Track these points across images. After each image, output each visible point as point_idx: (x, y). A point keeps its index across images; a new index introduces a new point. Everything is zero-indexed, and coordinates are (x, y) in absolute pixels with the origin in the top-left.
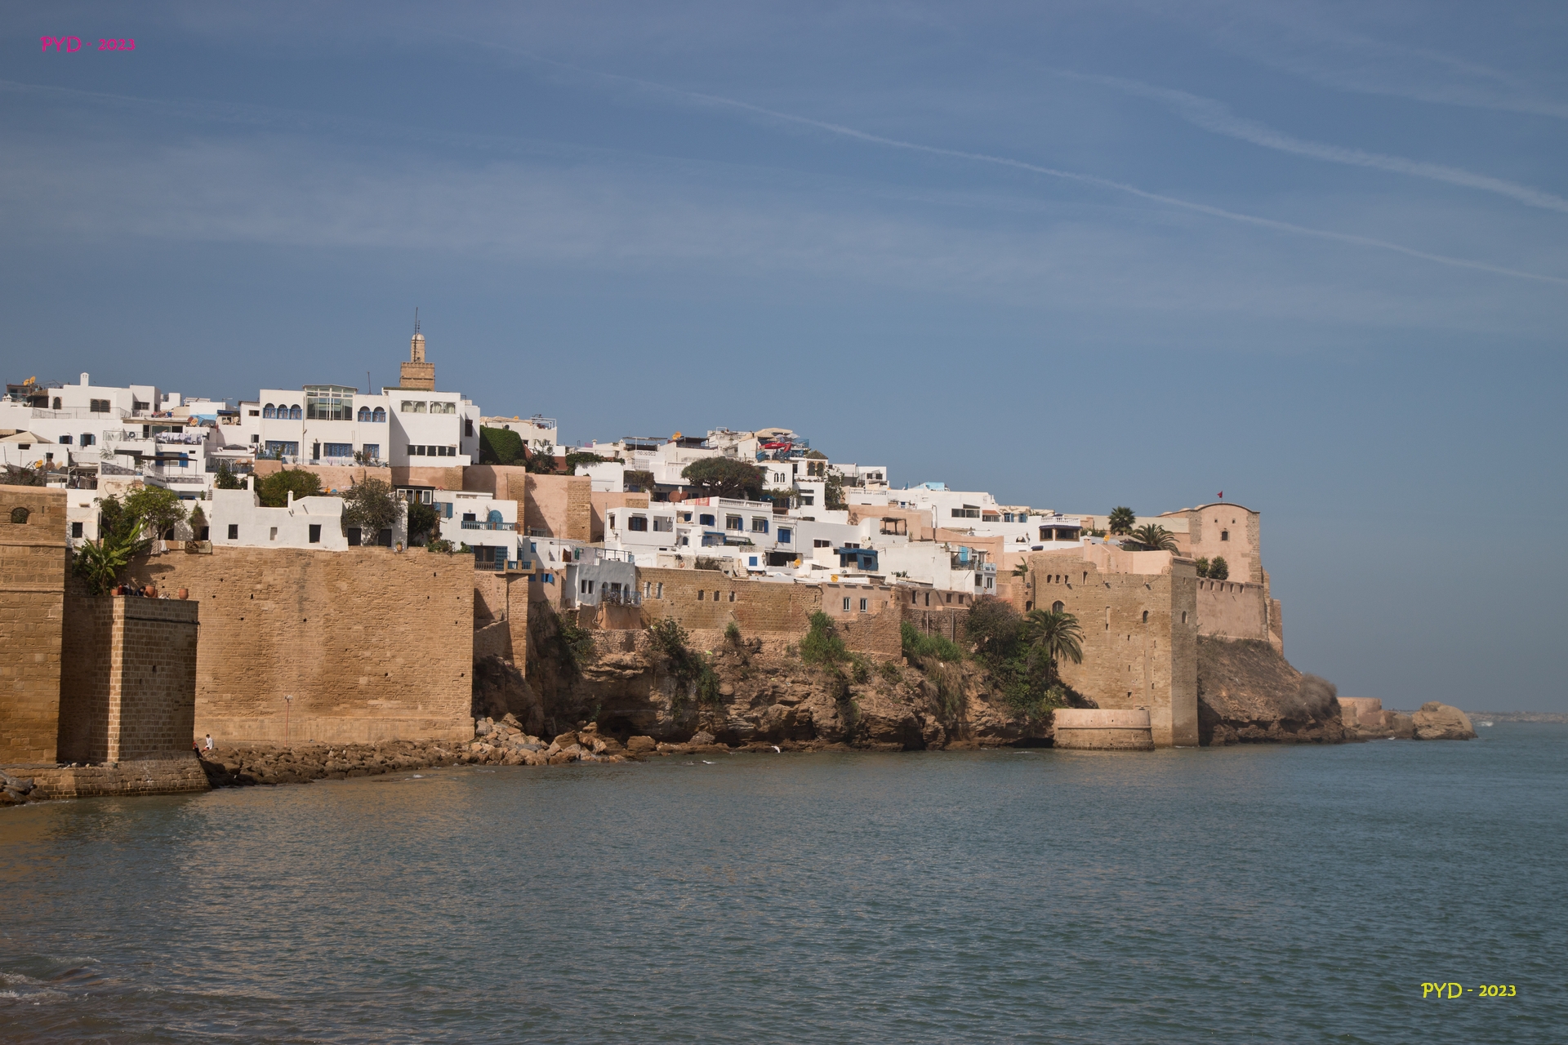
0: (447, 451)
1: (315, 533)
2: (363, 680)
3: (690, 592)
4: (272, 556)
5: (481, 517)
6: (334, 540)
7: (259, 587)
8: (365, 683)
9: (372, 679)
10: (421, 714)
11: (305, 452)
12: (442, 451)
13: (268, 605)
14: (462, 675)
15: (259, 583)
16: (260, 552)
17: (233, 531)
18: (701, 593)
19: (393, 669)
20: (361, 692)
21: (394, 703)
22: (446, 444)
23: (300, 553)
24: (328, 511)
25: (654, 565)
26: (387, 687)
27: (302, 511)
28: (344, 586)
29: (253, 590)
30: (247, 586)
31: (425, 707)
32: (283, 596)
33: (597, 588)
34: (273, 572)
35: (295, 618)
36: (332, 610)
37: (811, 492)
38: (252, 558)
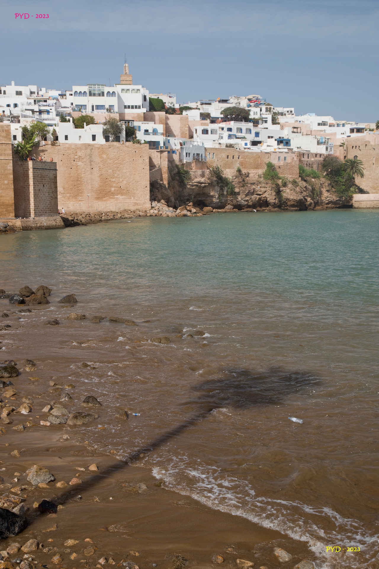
0: (138, 107)
1: (94, 138)
2: (113, 189)
3: (224, 156)
4: (80, 146)
5: (150, 131)
6: (101, 140)
7: (76, 157)
9: (116, 188)
10: (133, 200)
11: (89, 108)
12: (136, 107)
13: (80, 163)
14: (146, 187)
15: (76, 155)
16: (76, 145)
17: (66, 138)
18: (228, 157)
19: (123, 185)
20: (112, 193)
21: (123, 197)
22: (137, 104)
23: (89, 145)
24: (98, 130)
25: (211, 147)
26: (121, 191)
27: (89, 130)
28: (105, 156)
29: (74, 158)
30: (72, 157)
31: (134, 198)
32: (84, 160)
33: (191, 155)
34: (81, 152)
35: (89, 168)
36: (101, 165)
37: (267, 118)
38: (73, 147)
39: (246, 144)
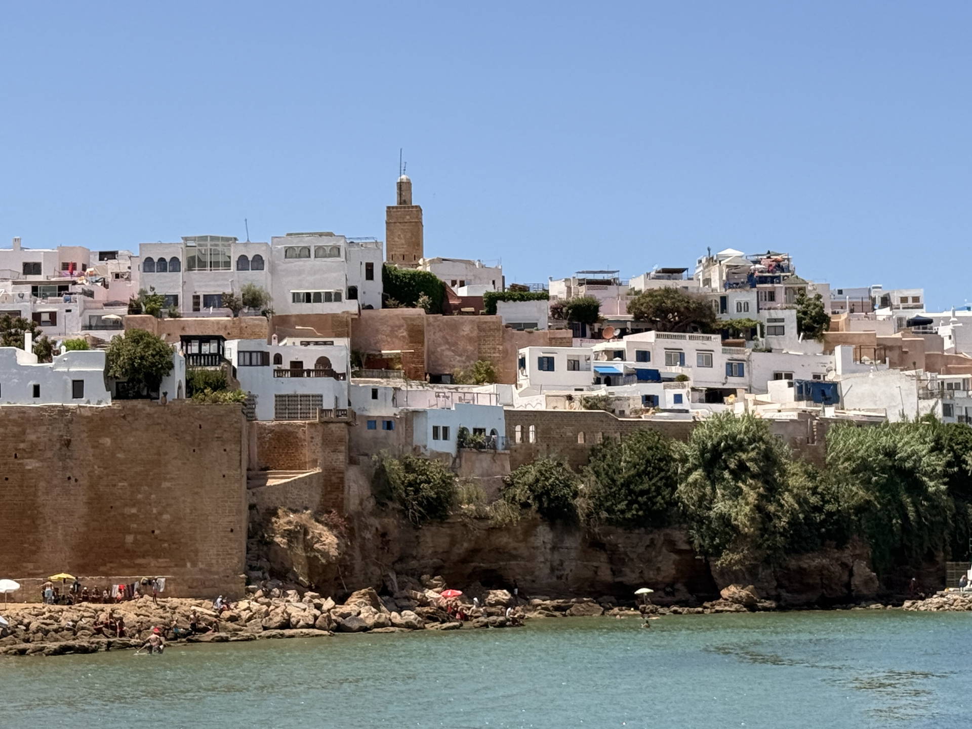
0: (333, 297)
1: (78, 388)
2: (130, 538)
3: (569, 435)
4: (33, 414)
6: (98, 395)
7: (22, 446)
8: (131, 541)
9: (139, 537)
11: (185, 305)
13: (31, 464)
14: (232, 531)
15: (23, 442)
16: (22, 411)
19: (160, 526)
20: (128, 551)
21: (161, 561)
22: (334, 289)
23: (63, 410)
26: (154, 544)
28: (107, 441)
29: (16, 449)
30: (11, 445)
31: (194, 564)
32: (49, 454)
33: (453, 435)
34: (36, 431)
35: (59, 476)
36: (96, 467)
37: (782, 320)
38: (14, 417)
39: (678, 399)
